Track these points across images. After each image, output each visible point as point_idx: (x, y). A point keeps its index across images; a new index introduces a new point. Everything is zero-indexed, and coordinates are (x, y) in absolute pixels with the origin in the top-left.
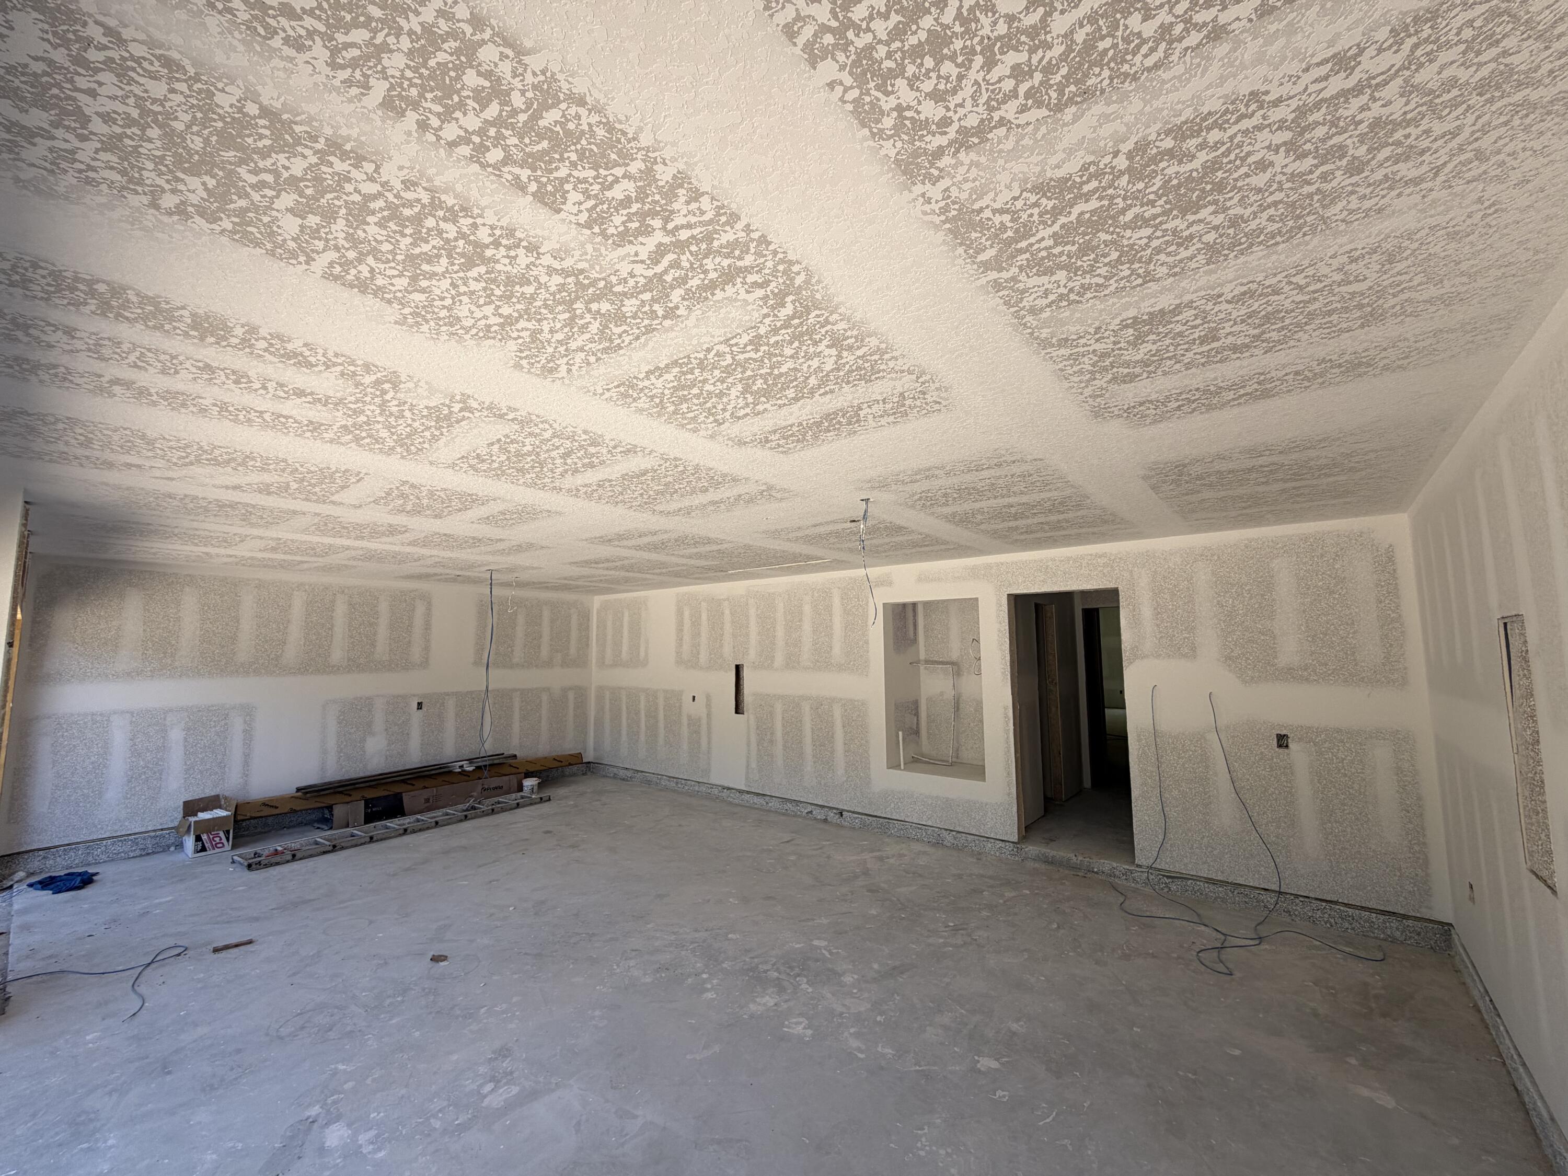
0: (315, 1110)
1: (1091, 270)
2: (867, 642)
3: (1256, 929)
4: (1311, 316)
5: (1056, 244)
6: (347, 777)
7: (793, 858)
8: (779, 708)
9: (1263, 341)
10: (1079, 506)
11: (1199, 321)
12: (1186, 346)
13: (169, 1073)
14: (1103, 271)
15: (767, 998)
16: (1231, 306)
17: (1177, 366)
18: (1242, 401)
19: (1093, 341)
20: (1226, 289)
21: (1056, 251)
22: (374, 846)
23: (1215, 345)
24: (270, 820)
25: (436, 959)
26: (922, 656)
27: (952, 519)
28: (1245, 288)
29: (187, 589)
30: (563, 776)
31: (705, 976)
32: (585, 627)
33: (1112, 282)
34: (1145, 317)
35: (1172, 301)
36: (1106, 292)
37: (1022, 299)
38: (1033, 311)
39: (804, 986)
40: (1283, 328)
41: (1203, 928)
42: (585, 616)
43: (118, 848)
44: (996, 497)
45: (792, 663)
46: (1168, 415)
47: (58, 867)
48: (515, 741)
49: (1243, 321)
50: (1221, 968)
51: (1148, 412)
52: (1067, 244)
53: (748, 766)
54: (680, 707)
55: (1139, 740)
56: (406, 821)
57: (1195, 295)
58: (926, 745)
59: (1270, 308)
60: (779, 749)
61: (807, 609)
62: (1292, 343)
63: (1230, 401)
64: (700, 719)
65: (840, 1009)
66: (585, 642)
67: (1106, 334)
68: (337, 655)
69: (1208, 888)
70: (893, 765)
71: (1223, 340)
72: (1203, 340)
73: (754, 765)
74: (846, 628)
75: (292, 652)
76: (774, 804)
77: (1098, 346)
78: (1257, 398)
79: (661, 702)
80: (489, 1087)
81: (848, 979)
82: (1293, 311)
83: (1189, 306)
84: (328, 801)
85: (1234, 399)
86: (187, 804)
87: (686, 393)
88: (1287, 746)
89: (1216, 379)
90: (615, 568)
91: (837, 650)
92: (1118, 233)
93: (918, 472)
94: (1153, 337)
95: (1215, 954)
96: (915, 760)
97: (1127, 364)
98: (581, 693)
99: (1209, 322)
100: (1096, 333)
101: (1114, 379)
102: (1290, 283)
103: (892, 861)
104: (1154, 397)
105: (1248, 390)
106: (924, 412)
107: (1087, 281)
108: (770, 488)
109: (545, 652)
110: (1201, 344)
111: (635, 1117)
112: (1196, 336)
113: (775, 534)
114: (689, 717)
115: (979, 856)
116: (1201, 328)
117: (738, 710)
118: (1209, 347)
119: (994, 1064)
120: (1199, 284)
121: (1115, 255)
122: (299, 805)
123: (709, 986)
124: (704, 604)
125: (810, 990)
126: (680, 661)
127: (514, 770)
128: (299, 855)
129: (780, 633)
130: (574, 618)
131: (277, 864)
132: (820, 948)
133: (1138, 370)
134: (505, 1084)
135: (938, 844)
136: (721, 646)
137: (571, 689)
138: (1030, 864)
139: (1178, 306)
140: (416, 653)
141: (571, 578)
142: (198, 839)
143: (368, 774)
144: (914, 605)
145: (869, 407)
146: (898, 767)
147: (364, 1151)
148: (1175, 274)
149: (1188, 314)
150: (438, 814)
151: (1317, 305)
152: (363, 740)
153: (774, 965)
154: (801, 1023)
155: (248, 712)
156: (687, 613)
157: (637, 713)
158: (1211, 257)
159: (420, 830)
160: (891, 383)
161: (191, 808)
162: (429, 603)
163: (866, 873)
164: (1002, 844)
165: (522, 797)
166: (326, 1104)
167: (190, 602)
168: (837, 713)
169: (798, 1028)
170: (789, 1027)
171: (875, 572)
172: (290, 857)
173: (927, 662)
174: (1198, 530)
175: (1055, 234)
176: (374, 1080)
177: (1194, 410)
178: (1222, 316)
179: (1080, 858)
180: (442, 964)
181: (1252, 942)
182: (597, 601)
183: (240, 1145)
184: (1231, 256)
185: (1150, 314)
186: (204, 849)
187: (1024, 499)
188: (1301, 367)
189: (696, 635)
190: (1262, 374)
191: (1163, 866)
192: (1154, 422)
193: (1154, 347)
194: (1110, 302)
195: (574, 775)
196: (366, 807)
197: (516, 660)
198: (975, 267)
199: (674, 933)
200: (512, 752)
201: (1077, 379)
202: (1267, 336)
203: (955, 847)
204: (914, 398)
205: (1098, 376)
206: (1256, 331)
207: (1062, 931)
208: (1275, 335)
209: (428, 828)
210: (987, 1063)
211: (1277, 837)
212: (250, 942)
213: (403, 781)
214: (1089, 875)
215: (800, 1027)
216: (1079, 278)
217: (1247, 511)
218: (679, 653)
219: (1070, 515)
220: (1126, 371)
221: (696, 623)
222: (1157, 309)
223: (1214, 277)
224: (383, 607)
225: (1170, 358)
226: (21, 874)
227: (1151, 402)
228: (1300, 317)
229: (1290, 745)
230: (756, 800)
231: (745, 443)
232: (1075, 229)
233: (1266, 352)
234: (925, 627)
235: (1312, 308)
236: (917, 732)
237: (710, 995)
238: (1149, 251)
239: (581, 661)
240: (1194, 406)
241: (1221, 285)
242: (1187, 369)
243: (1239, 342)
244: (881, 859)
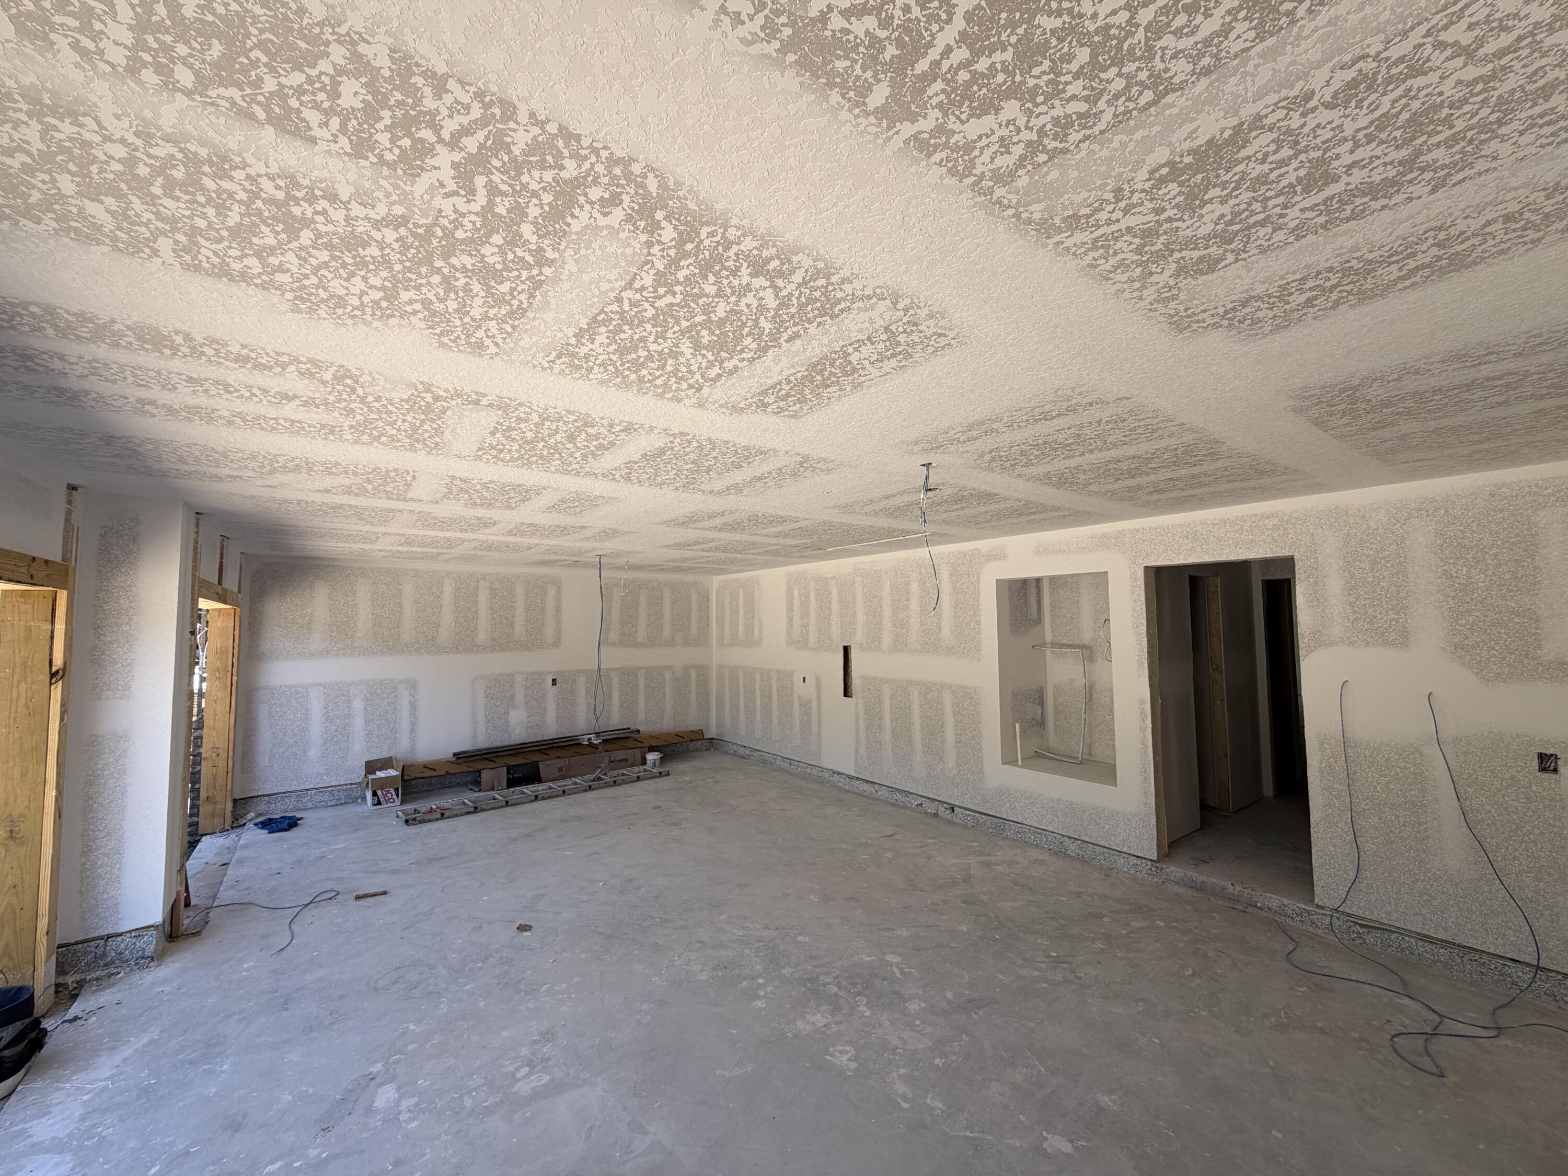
0: (377, 1067)
1: (1056, 91)
2: (978, 623)
3: (1494, 1013)
4: (1506, 106)
5: (976, 54)
6: (494, 745)
7: (889, 855)
8: (887, 692)
9: (1423, 170)
10: (1213, 455)
11: (1286, 152)
12: (1281, 199)
13: (286, 1009)
14: (1076, 88)
15: (819, 1016)
16: (1335, 114)
17: (1280, 236)
18: (1417, 279)
19: (1118, 214)
20: (1317, 81)
21: (982, 65)
22: (509, 810)
23: (1333, 189)
24: (434, 780)
25: (522, 928)
26: (1049, 638)
27: (1046, 479)
28: (1350, 75)
29: (361, 580)
30: (688, 751)
31: (761, 981)
32: (705, 606)
33: (1102, 105)
34: (1188, 159)
35: (1224, 123)
36: (1101, 126)
37: (972, 161)
38: (1004, 178)
39: (862, 1008)
40: (1455, 139)
41: (1406, 1001)
42: (705, 597)
43: (318, 798)
44: (1091, 452)
45: (899, 645)
46: (1295, 315)
47: (277, 811)
48: (642, 716)
49: (1370, 139)
50: (1426, 1063)
51: (1260, 315)
52: (992, 50)
53: (857, 752)
54: (792, 688)
55: (1322, 749)
56: (539, 788)
57: (1260, 104)
58: (1053, 740)
59: (1416, 104)
60: (887, 736)
61: (914, 587)
62: (1481, 165)
63: (1395, 282)
64: (810, 701)
65: (895, 1042)
66: (705, 623)
67: (1136, 198)
68: (482, 637)
69: (1423, 948)
70: (1009, 759)
71: (1345, 179)
72: (1308, 185)
73: (862, 750)
74: (956, 607)
75: (445, 634)
76: (883, 793)
77: (1131, 221)
78: (1442, 272)
79: (774, 682)
80: (526, 1070)
81: (913, 1007)
82: (1464, 101)
83: (1257, 122)
84: (478, 766)
85: (1402, 278)
86: (368, 764)
87: (634, 356)
88: (1555, 770)
89: (1356, 248)
90: (710, 550)
91: (946, 632)
92: (1070, 11)
93: (970, 427)
94: (1216, 192)
95: (1420, 1041)
96: (1038, 755)
97: (1192, 243)
98: (702, 671)
99: (1306, 150)
100: (1118, 201)
101: (1182, 270)
102: (1440, 45)
103: (1000, 868)
104: (1260, 290)
105: (1421, 259)
106: (931, 349)
107: (1058, 112)
108: (806, 459)
109: (667, 631)
110: (1307, 190)
111: (646, 1133)
112: (1292, 178)
113: (848, 508)
114: (800, 698)
115: (1108, 872)
116: (1295, 164)
117: (847, 692)
118: (1322, 196)
119: (1066, 1147)
120: (1259, 82)
121: (1083, 55)
122: (453, 769)
123: (762, 993)
124: (812, 583)
125: (868, 1014)
126: (791, 642)
127: (640, 745)
128: (447, 814)
129: (887, 613)
130: (695, 597)
131: (429, 821)
132: (891, 964)
133: (1214, 250)
134: (540, 1071)
135: (1060, 853)
136: (829, 626)
137: (693, 667)
138: (1173, 888)
139: (1237, 130)
140: (549, 633)
141: (676, 560)
142: (375, 794)
143: (512, 743)
144: (1038, 581)
145: (856, 349)
146: (1014, 762)
147: (402, 1119)
148: (1207, 72)
149: (1262, 141)
150: (568, 783)
151: (1511, 82)
152: (507, 713)
153: (835, 978)
154: (847, 1052)
155: (413, 685)
156: (796, 593)
157: (754, 692)
158: (1262, 23)
159: (549, 798)
160: (864, 316)
161: (371, 767)
162: (559, 587)
163: (967, 880)
164: (1139, 862)
165: (645, 771)
166: (388, 1062)
167: (363, 590)
168: (948, 700)
169: (843, 1058)
170: (832, 1055)
171: (985, 545)
172: (439, 816)
173: (1053, 645)
174: (1413, 475)
175: (963, 37)
176: (432, 1046)
177: (1337, 304)
178: (1326, 134)
179: (1238, 888)
180: (526, 934)
181: (1483, 1033)
182: (716, 581)
183: (311, 1090)
184: (1301, 11)
185: (1193, 152)
186: (379, 803)
187: (1131, 451)
188: (1513, 207)
189: (805, 615)
190: (1440, 229)
191: (1354, 911)
192: (1276, 329)
193: (1226, 209)
194: (1116, 144)
195: (696, 750)
196: (509, 773)
197: (639, 640)
198: (872, 119)
199: (744, 928)
200: (638, 727)
201: (1124, 277)
202: (1429, 158)
203: (1078, 859)
204: (905, 332)
205: (1153, 267)
206: (1404, 153)
207: (1197, 981)
208: (1441, 155)
209: (556, 796)
210: (1057, 1143)
211: (1536, 892)
212: (385, 893)
213: (539, 751)
214: (1250, 910)
215: (845, 1058)
216: (1043, 109)
217: (1485, 446)
218: (789, 633)
219: (1206, 467)
220: (1196, 254)
221: (805, 604)
222: (1202, 140)
223: (1282, 62)
224: (520, 590)
225: (1262, 223)
226: (252, 815)
227: (1258, 298)
228: (1485, 112)
229: (1561, 769)
230: (866, 787)
231: (742, 409)
232: (991, 20)
233: (1434, 190)
234: (1051, 604)
235: (1503, 88)
236: (1041, 723)
237: (760, 1004)
238: (1140, 34)
239: (701, 640)
240: (1334, 297)
241: (1304, 76)
242: (1298, 238)
243: (1377, 179)
244: (987, 865)
